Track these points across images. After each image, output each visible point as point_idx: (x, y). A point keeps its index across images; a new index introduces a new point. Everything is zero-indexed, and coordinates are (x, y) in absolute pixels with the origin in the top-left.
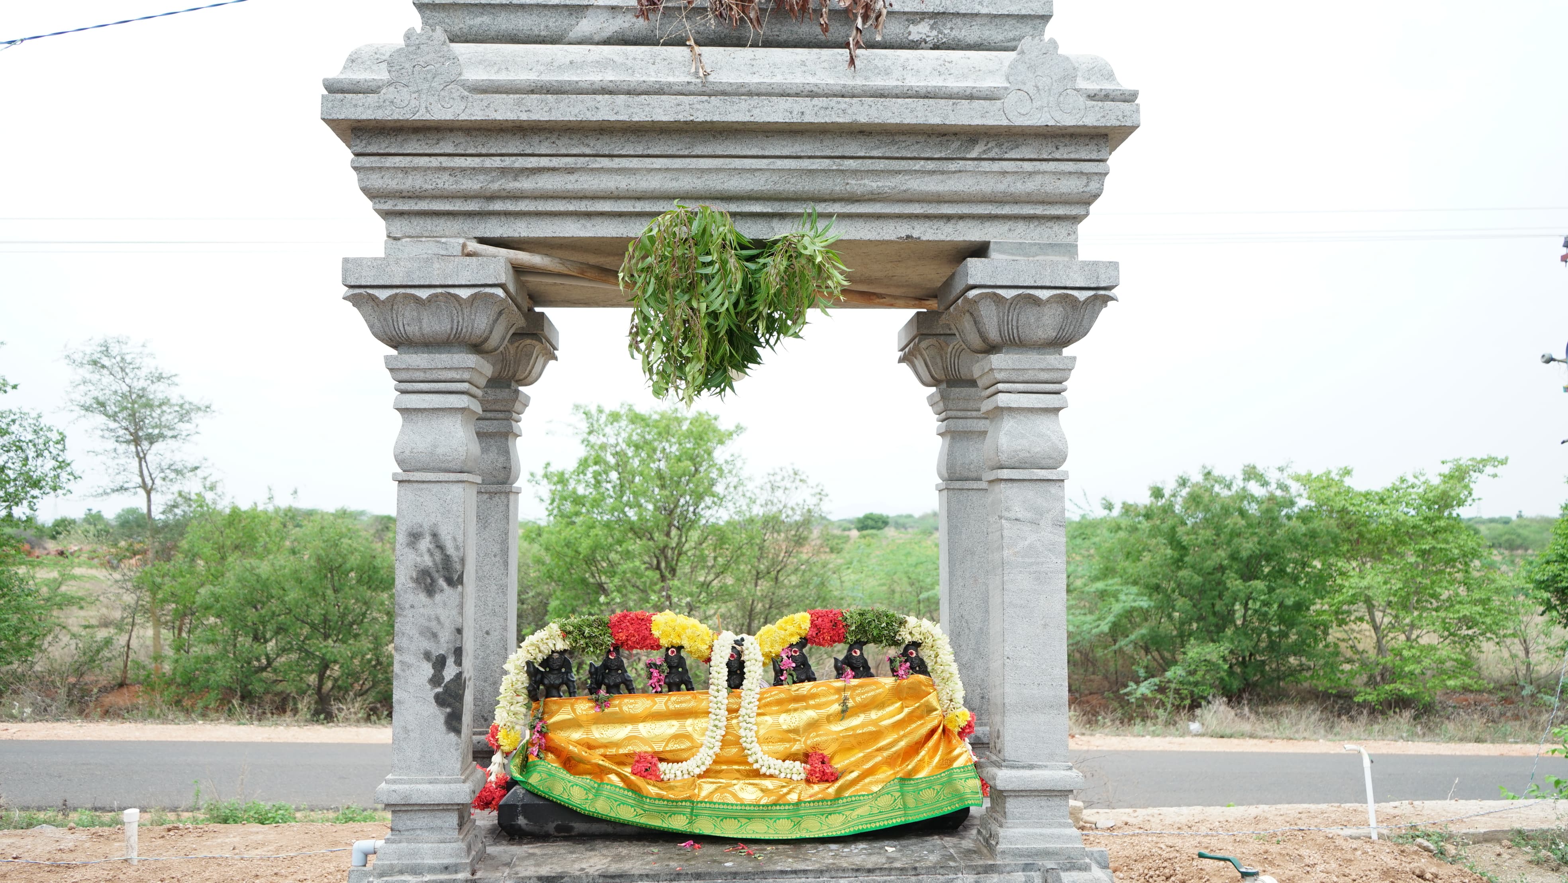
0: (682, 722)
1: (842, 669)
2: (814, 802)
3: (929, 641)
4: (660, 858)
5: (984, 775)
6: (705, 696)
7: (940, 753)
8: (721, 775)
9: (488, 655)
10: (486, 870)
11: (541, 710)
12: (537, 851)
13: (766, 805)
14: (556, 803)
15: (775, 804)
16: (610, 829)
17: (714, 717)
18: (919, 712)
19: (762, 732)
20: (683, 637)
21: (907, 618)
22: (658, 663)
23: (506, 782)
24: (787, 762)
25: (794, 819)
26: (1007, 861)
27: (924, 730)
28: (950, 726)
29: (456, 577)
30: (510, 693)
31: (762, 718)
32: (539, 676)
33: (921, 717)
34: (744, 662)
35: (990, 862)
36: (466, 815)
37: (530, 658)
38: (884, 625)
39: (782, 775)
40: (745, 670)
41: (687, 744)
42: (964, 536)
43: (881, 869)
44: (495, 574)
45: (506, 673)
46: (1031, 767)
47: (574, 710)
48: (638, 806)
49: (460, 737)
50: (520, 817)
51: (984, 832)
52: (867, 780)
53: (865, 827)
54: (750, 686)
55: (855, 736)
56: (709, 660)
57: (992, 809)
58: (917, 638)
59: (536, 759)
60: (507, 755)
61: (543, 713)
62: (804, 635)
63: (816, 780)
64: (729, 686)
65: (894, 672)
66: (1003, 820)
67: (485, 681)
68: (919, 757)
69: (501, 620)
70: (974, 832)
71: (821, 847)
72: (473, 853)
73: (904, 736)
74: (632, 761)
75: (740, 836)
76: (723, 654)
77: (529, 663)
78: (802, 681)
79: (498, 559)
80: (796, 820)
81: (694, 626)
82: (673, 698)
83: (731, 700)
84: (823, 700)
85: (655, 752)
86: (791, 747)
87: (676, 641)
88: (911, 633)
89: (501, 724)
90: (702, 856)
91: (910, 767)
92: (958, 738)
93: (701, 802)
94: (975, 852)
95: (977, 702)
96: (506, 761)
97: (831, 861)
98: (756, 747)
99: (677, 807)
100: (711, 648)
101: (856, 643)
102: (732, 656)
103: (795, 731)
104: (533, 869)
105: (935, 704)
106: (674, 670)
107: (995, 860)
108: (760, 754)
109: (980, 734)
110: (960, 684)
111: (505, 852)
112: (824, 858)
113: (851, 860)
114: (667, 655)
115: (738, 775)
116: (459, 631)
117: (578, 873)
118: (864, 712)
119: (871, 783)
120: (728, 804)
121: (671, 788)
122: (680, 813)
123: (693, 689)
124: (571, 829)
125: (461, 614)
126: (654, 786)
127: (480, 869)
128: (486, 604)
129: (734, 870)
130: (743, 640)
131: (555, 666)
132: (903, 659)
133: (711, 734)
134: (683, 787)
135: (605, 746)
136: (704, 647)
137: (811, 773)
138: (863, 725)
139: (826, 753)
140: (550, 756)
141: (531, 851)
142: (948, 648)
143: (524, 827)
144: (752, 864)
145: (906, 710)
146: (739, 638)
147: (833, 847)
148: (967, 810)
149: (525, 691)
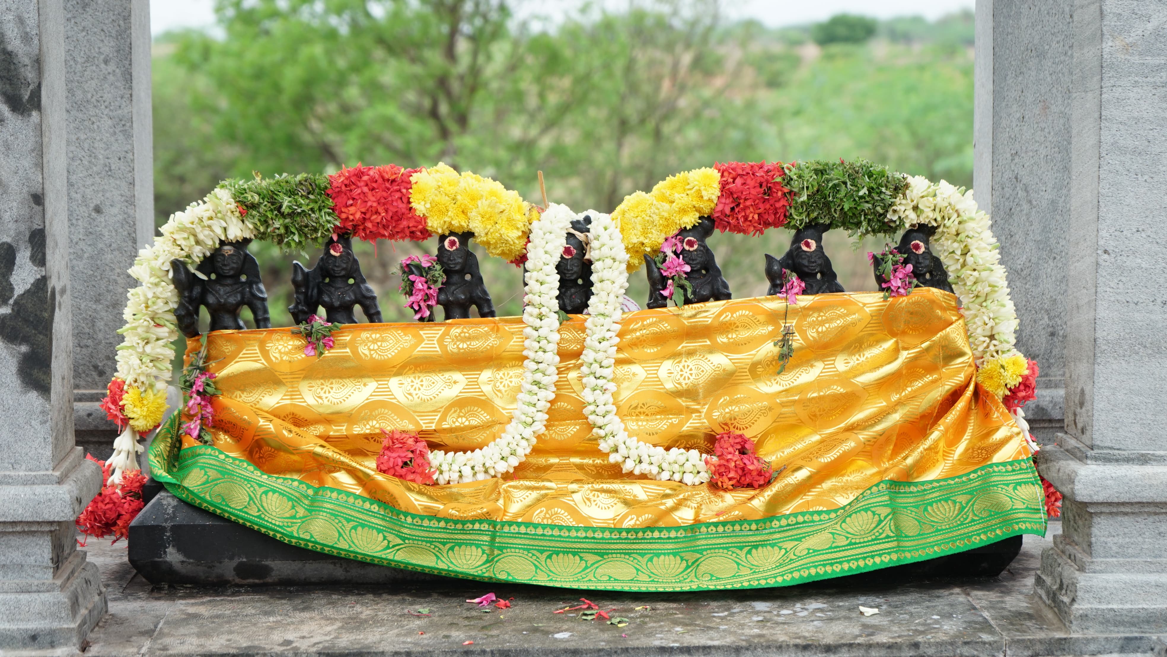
0: (472, 375)
1: (782, 276)
2: (724, 524)
3: (952, 224)
4: (432, 624)
5: (1051, 476)
6: (515, 327)
7: (967, 436)
8: (548, 475)
9: (101, 251)
10: (108, 643)
11: (203, 352)
12: (202, 610)
13: (636, 531)
14: (236, 524)
15: (650, 528)
16: (339, 573)
17: (533, 366)
18: (928, 359)
19: (625, 395)
20: (473, 214)
21: (910, 179)
22: (425, 264)
23: (143, 486)
24: (674, 450)
25: (687, 556)
26: (1091, 633)
27: (938, 393)
28: (988, 386)
29: (26, 96)
30: (144, 322)
31: (626, 367)
32: (197, 290)
33: (932, 369)
34: (590, 263)
35: (1062, 635)
36: (67, 543)
37: (178, 254)
38: (863, 192)
39: (665, 476)
40: (593, 278)
41: (483, 417)
42: (1024, 22)
43: (850, 646)
44: (107, 97)
45: (135, 283)
46: (1143, 460)
47: (265, 353)
48: (391, 530)
49: (48, 399)
50: (170, 550)
51: (1048, 580)
52: (827, 485)
53: (821, 570)
54: (602, 308)
55: (805, 403)
56: (521, 259)
57: (1066, 538)
58: (927, 217)
59: (197, 444)
60: (142, 437)
61: (208, 359)
62: (706, 211)
63: (729, 484)
64: (563, 307)
65: (882, 282)
66: (1086, 559)
67: (97, 301)
68: (928, 443)
69: (124, 185)
70: (1030, 581)
71: (737, 607)
72: (83, 612)
73: (900, 403)
74: (378, 448)
75: (584, 586)
76: (549, 247)
77: (177, 265)
78: (704, 299)
79: (111, 67)
80: (691, 557)
81: (493, 194)
82: (455, 331)
83: (567, 335)
84: (744, 334)
85: (421, 432)
86: (681, 424)
87: (459, 223)
88: (916, 208)
89: (129, 380)
90: (512, 620)
91: (909, 461)
92: (1003, 408)
93: (510, 523)
94: (1030, 617)
95: (1041, 342)
96: (140, 448)
97: (756, 631)
98: (614, 423)
99: (464, 531)
100: (527, 236)
101: (808, 226)
102: (567, 251)
103: (690, 393)
104: (195, 641)
105: (961, 342)
106: (455, 278)
107: (1067, 630)
108: (622, 436)
109: (1045, 403)
110: (1010, 306)
111: (144, 611)
112: (742, 626)
113: (793, 629)
114: (441, 249)
115: (580, 475)
116: (38, 199)
117: (279, 649)
118: (822, 357)
119: (835, 490)
120: (561, 528)
121: (453, 498)
122: (469, 544)
123: (492, 314)
124: (266, 571)
125: (40, 165)
126: (420, 493)
127: (96, 641)
128: (92, 155)
129: (572, 645)
130: (588, 220)
131: (227, 271)
132: (900, 257)
133: (528, 398)
134: (476, 495)
135: (327, 420)
136: (513, 235)
137: (720, 471)
138: (818, 383)
139: (748, 434)
140: (224, 438)
141: (191, 610)
142: (988, 237)
143: (178, 567)
144: (606, 636)
145: (904, 355)
146: (581, 217)
147: (761, 606)
148: (1018, 540)
149: (172, 318)
